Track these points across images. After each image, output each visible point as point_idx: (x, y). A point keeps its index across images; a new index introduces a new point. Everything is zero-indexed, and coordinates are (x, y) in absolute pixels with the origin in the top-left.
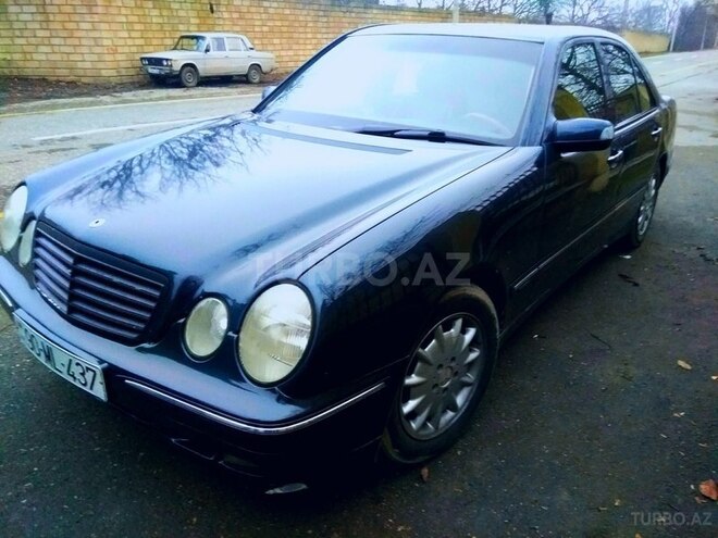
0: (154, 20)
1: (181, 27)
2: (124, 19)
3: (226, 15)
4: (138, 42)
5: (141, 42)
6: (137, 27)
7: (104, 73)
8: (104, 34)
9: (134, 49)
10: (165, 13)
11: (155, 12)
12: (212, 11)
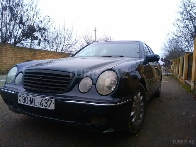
0: (19, 57)
1: (26, 59)
2: (10, 56)
3: (39, 56)
4: (13, 62)
5: (15, 62)
6: (14, 58)
7: (2, 70)
8: (4, 60)
9: (12, 64)
10: (22, 55)
11: (20, 55)
12: (35, 55)
